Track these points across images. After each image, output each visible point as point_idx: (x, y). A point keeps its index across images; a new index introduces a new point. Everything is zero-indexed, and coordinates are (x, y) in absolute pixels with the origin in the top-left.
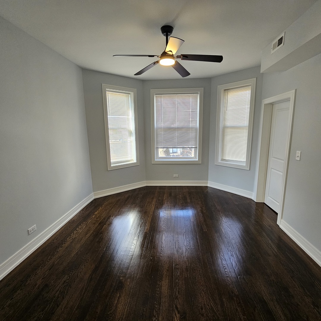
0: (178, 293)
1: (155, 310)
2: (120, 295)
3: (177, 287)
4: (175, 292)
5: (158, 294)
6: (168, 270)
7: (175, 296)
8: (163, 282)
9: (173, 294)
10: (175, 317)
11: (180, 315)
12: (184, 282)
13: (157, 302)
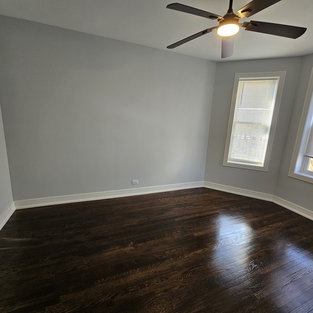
0: (132, 291)
1: (110, 278)
2: (117, 249)
3: (139, 287)
4: (133, 287)
5: (126, 273)
6: (155, 272)
7: (129, 289)
8: (140, 273)
9: (129, 287)
10: (108, 296)
11: (110, 300)
12: (148, 292)
13: (118, 276)
